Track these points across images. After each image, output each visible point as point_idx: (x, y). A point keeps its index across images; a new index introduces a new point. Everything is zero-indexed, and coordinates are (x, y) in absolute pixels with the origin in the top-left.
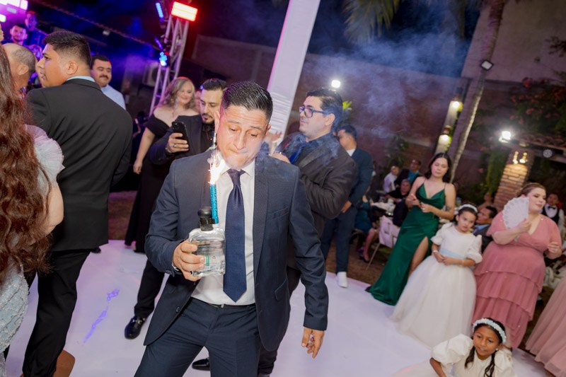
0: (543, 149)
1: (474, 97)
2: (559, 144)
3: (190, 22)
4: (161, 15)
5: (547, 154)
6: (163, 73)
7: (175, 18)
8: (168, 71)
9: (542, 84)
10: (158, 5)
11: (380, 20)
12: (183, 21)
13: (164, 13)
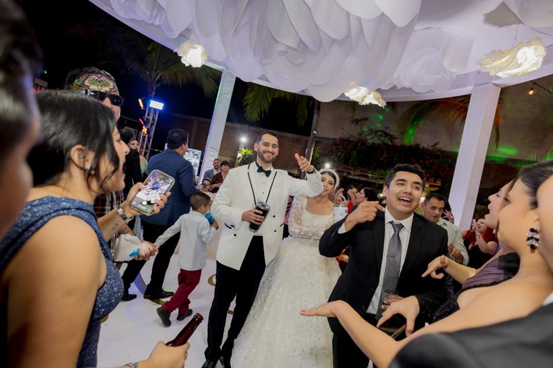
0: (343, 172)
1: (311, 148)
2: (349, 169)
3: (160, 111)
4: (142, 105)
5: (345, 174)
6: (144, 137)
7: (150, 108)
8: (147, 136)
9: (348, 140)
10: (140, 101)
11: (262, 109)
12: (155, 110)
13: (144, 104)
